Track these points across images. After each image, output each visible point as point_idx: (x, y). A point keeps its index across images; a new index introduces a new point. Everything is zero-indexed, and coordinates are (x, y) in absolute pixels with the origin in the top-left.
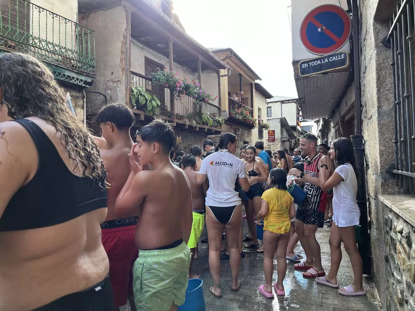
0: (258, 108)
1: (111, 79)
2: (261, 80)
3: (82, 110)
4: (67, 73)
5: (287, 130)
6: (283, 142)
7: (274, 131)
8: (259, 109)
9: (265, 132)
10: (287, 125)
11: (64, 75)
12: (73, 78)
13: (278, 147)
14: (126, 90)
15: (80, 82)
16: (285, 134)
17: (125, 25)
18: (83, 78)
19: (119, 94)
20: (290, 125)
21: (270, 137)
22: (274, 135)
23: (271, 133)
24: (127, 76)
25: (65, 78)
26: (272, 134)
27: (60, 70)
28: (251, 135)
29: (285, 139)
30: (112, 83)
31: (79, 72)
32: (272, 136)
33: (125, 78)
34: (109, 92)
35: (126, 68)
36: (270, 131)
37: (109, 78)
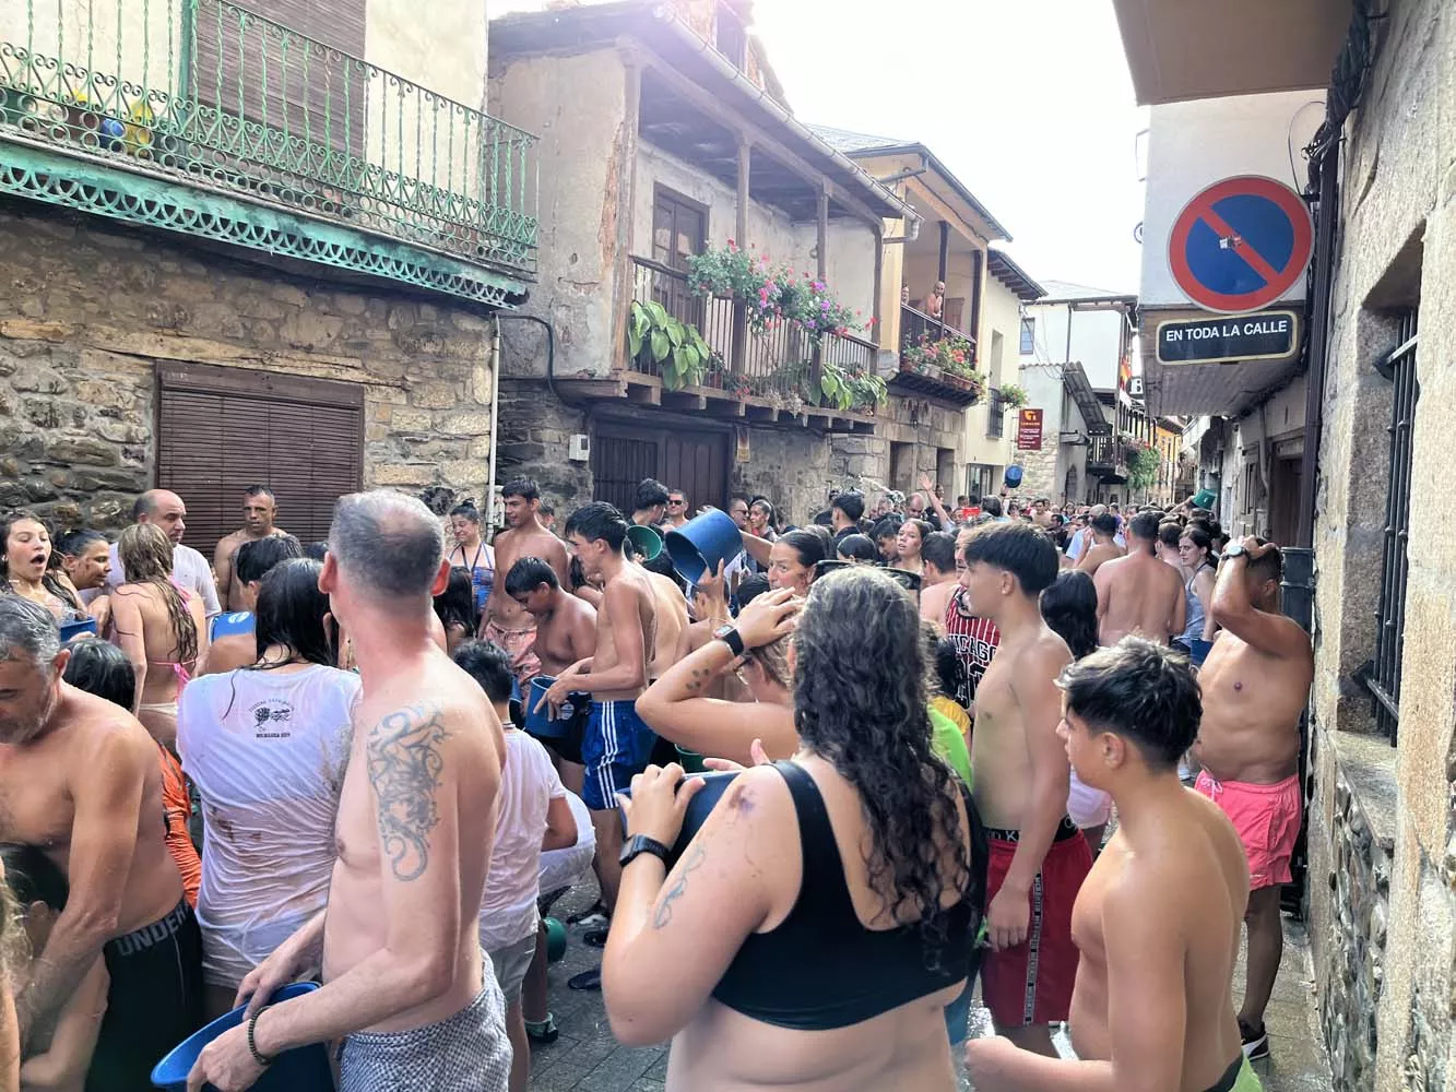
0: (994, 332)
1: (569, 274)
2: (1010, 239)
3: (488, 372)
4: (466, 273)
5: (1081, 406)
6: (1067, 446)
7: (1039, 413)
8: (997, 337)
9: (1010, 416)
10: (1084, 389)
11: (458, 280)
12: (480, 286)
13: (1050, 465)
14: (616, 313)
15: (495, 298)
16: (1077, 421)
17: (623, 109)
18: (505, 285)
19: (593, 324)
20: (1093, 387)
21: (1026, 431)
22: (1040, 427)
23: (1029, 418)
24: (619, 270)
25: (458, 288)
26: (1032, 421)
27: (448, 267)
28: (963, 427)
29: (1075, 438)
30: (571, 286)
31: (496, 267)
32: (1032, 431)
33: (615, 276)
34: (561, 314)
35: (616, 245)
36: (1027, 413)
37: (562, 272)
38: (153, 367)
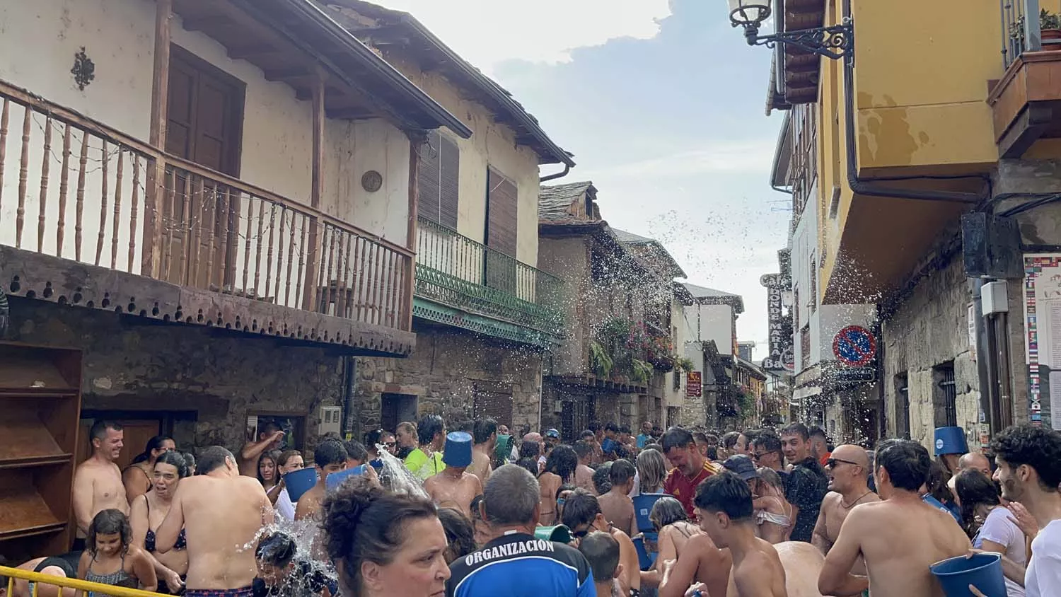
0: (675, 327)
2: (686, 278)
5: (714, 367)
9: (684, 377)
10: (715, 356)
13: (698, 406)
14: (584, 348)
16: (711, 376)
19: (573, 352)
20: (720, 353)
21: (692, 385)
22: (700, 383)
23: (693, 377)
26: (695, 379)
28: (664, 384)
29: (713, 388)
32: (695, 385)
38: (474, 383)
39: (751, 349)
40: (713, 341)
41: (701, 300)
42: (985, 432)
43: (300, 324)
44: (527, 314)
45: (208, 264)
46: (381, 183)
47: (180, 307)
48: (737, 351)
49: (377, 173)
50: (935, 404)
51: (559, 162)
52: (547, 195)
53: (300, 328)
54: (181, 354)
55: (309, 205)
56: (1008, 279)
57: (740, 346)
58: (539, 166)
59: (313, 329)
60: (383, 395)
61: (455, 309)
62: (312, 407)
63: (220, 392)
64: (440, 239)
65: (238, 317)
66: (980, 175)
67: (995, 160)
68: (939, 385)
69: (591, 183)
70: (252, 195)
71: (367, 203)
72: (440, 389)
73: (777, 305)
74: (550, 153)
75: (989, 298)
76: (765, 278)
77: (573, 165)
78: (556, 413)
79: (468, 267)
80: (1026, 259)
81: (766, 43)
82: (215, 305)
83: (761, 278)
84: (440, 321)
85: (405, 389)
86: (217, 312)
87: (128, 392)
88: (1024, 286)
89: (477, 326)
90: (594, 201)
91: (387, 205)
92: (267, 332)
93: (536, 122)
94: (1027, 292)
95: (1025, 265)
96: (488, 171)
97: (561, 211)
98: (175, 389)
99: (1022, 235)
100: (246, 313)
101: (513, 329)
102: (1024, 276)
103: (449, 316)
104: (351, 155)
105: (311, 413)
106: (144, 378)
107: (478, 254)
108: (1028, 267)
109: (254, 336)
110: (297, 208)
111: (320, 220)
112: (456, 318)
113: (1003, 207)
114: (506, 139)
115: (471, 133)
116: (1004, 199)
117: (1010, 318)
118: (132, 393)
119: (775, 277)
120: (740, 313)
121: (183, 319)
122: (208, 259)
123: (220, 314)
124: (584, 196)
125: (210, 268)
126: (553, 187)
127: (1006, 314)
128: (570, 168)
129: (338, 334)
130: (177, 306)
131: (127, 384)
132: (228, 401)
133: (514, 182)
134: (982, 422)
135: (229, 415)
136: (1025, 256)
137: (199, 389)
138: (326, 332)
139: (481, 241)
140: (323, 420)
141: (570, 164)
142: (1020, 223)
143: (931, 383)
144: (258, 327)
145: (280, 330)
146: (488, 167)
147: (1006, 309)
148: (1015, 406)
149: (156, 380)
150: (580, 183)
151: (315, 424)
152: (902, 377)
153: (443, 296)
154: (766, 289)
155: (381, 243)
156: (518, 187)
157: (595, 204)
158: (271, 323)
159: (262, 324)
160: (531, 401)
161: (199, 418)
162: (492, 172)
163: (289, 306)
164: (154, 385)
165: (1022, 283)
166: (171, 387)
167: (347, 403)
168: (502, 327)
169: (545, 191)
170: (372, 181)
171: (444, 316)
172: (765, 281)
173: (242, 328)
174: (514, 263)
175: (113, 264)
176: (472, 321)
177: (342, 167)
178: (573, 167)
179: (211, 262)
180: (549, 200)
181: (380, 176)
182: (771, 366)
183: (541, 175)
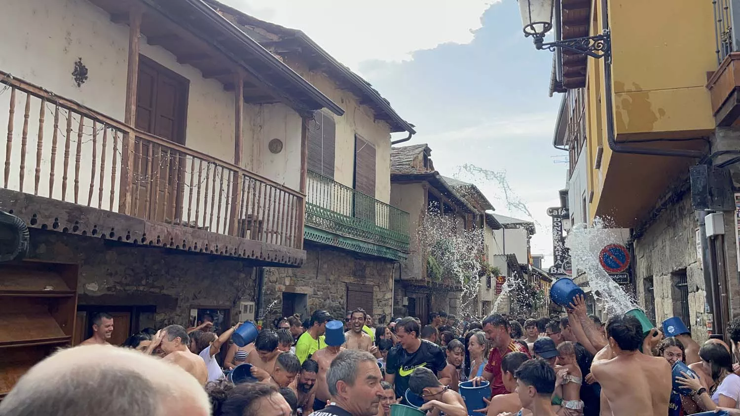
2: (494, 210)
3: (392, 279)
7: (504, 278)
10: (515, 263)
17: (423, 201)
19: (415, 263)
20: (519, 263)
21: (499, 285)
26: (501, 281)
36: (499, 278)
38: (346, 285)
39: (541, 260)
40: (514, 254)
41: (506, 226)
42: (710, 320)
43: (227, 245)
44: (382, 236)
45: (164, 204)
46: (282, 148)
47: (144, 235)
48: (531, 260)
49: (279, 140)
50: (673, 299)
51: (405, 131)
52: (396, 154)
53: (227, 248)
54: (145, 266)
55: (233, 163)
56: (725, 212)
57: (534, 258)
58: (391, 134)
59: (236, 249)
60: (284, 293)
61: (332, 233)
62: (234, 303)
63: (172, 292)
64: (323, 185)
65: (184, 241)
66: (703, 138)
67: (713, 128)
68: (675, 286)
69: (427, 145)
70: (194, 157)
71: (272, 162)
72: (323, 289)
73: (559, 229)
74: (398, 125)
75: (711, 225)
76: (551, 210)
77: (414, 132)
78: (404, 306)
79: (342, 205)
80: (737, 197)
81: (549, 48)
82: (169, 233)
83: (547, 211)
84: (323, 242)
85: (299, 290)
86: (170, 237)
87: (110, 293)
88: (736, 216)
89: (347, 245)
90: (429, 157)
91: (286, 162)
92: (204, 251)
93: (389, 103)
94: (738, 220)
95: (736, 201)
96: (356, 137)
97: (406, 164)
98: (140, 291)
99: (733, 180)
100: (190, 238)
101: (374, 247)
102: (735, 209)
103: (329, 239)
104: (261, 128)
105: (234, 307)
106: (120, 283)
107: (349, 194)
108: (738, 202)
109: (196, 254)
110: (225, 165)
111: (240, 173)
112: (334, 240)
113: (719, 160)
114: (369, 116)
115: (344, 112)
116: (721, 154)
117: (726, 238)
118: (112, 293)
119: (557, 209)
120: (533, 234)
121: (147, 242)
122: (164, 202)
123: (172, 239)
124: (422, 153)
125: (166, 207)
126: (400, 148)
127: (723, 236)
128: (412, 135)
129: (253, 251)
130: (142, 234)
131: (108, 287)
132: (177, 299)
133: (374, 145)
134: (707, 313)
135: (177, 308)
136: (736, 195)
137: (157, 290)
138: (245, 250)
139: (350, 185)
140: (242, 311)
141: (412, 132)
142: (732, 172)
143: (670, 284)
144: (198, 247)
145: (213, 249)
146: (355, 135)
147: (723, 233)
148: (731, 301)
149: (127, 285)
150: (419, 145)
151: (237, 314)
152: (649, 280)
153: (324, 224)
154: (551, 217)
155: (282, 188)
156: (376, 149)
157: (430, 160)
158: (207, 245)
159: (200, 246)
160: (386, 298)
161: (157, 310)
162: (359, 139)
163: (219, 232)
164: (127, 288)
165: (734, 213)
166: (138, 289)
167: (258, 299)
168: (365, 246)
169: (395, 151)
170: (276, 146)
171: (325, 238)
172: (550, 212)
173: (187, 248)
174: (373, 201)
175: (100, 205)
176: (345, 242)
177: (255, 137)
178: (414, 134)
179: (166, 203)
180: (397, 157)
181: (281, 143)
182: (555, 272)
183: (392, 140)
